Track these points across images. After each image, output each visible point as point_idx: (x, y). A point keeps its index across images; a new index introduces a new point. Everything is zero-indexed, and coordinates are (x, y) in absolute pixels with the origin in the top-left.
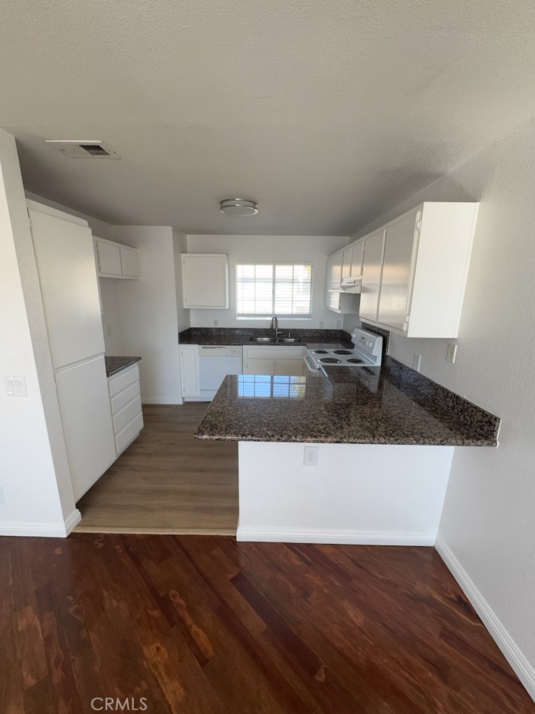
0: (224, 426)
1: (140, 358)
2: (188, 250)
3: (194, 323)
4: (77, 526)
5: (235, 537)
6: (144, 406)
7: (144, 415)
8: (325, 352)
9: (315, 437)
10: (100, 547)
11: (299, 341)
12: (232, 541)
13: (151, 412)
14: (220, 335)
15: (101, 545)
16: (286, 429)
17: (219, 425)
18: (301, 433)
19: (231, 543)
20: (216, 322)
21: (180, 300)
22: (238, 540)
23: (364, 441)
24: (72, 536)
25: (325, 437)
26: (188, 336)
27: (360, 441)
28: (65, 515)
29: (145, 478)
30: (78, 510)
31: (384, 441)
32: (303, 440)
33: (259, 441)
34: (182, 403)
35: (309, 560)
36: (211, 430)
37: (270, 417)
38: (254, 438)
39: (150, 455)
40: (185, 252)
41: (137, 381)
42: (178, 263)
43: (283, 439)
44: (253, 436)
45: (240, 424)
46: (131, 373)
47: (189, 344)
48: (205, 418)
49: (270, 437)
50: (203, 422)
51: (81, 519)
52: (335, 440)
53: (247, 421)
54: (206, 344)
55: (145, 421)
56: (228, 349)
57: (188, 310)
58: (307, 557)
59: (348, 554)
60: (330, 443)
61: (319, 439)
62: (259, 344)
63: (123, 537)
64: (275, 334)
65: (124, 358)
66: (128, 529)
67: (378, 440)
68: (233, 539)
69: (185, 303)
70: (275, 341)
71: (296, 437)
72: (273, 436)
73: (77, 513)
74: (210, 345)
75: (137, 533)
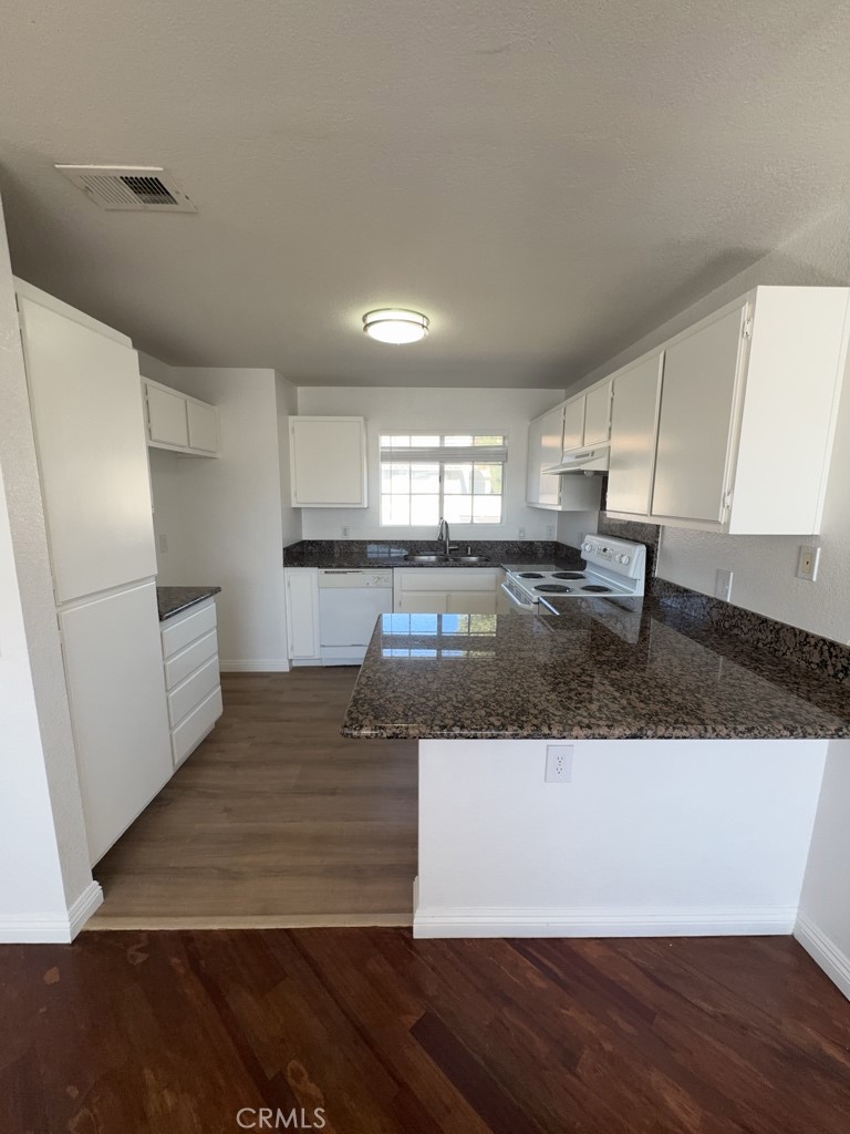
0: (400, 710)
1: (217, 590)
2: (299, 411)
3: (308, 534)
4: (95, 915)
5: (410, 929)
6: (224, 676)
7: (223, 691)
8: (539, 576)
9: (589, 727)
10: (139, 961)
11: (487, 560)
12: (404, 938)
13: (237, 687)
14: (352, 553)
15: (141, 958)
16: (524, 712)
17: (388, 705)
18: (557, 719)
19: (403, 943)
20: (345, 532)
21: (286, 494)
22: (415, 936)
23: (685, 733)
24: (83, 938)
25: (609, 727)
26: (300, 554)
27: (677, 732)
28: (71, 894)
29: (227, 810)
30: (96, 883)
31: (725, 731)
32: (565, 734)
33: (475, 737)
34: (288, 670)
35: (560, 974)
36: (376, 718)
37: (485, 689)
38: (465, 732)
39: (235, 765)
40: (294, 412)
41: (211, 630)
42: (283, 432)
43: (525, 733)
44: (462, 727)
45: (431, 703)
46: (203, 616)
47: (302, 566)
48: (359, 693)
49: (498, 729)
50: (355, 701)
51: (102, 900)
52: (628, 732)
53: (442, 698)
54: (331, 567)
55: (225, 703)
56: (368, 575)
57: (297, 511)
58: (556, 969)
59: (634, 959)
60: (619, 738)
61: (597, 732)
62: (421, 565)
63: (185, 937)
64: (448, 550)
65: (189, 590)
66: (195, 919)
67: (714, 730)
68: (406, 934)
69: (293, 499)
70: (447, 560)
71: (550, 729)
72: (504, 727)
73: (95, 889)
74: (337, 567)
75: (215, 927)
